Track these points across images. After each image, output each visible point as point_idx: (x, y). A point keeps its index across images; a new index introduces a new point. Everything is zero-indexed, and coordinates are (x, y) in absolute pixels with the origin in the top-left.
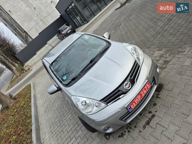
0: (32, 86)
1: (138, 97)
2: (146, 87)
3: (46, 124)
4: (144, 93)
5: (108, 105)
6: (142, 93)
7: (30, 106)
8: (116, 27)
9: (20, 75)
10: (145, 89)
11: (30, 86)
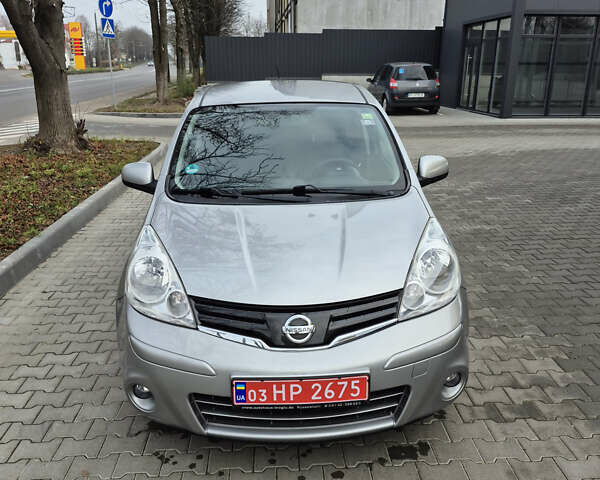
0: (154, 152)
1: (292, 386)
2: (346, 383)
3: (68, 267)
4: (322, 394)
5: (197, 329)
6: (317, 387)
7: (89, 193)
8: (551, 196)
9: (166, 102)
10: (336, 388)
11: (150, 150)
